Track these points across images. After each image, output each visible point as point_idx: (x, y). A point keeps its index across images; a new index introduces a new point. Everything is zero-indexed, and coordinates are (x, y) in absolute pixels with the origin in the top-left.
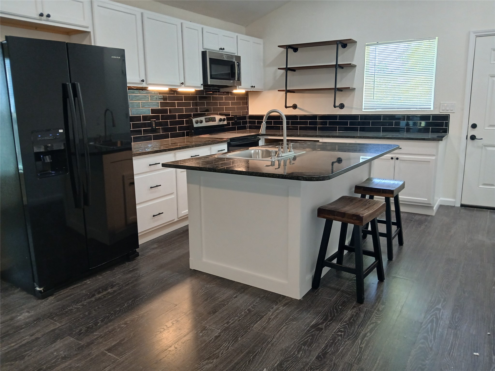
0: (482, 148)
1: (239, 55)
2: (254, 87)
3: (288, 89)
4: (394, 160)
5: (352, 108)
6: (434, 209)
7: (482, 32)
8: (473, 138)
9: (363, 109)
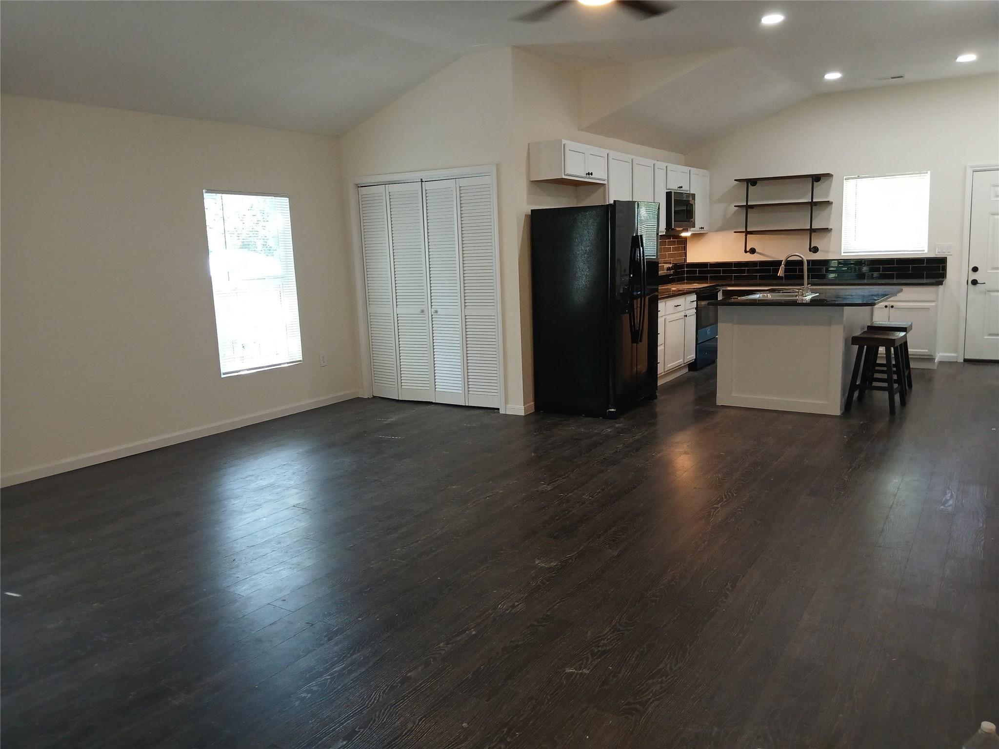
0: (985, 294)
1: (692, 192)
2: (703, 228)
3: (748, 230)
4: (888, 308)
5: (827, 252)
6: (936, 361)
7: (980, 167)
8: (975, 282)
9: (842, 252)
